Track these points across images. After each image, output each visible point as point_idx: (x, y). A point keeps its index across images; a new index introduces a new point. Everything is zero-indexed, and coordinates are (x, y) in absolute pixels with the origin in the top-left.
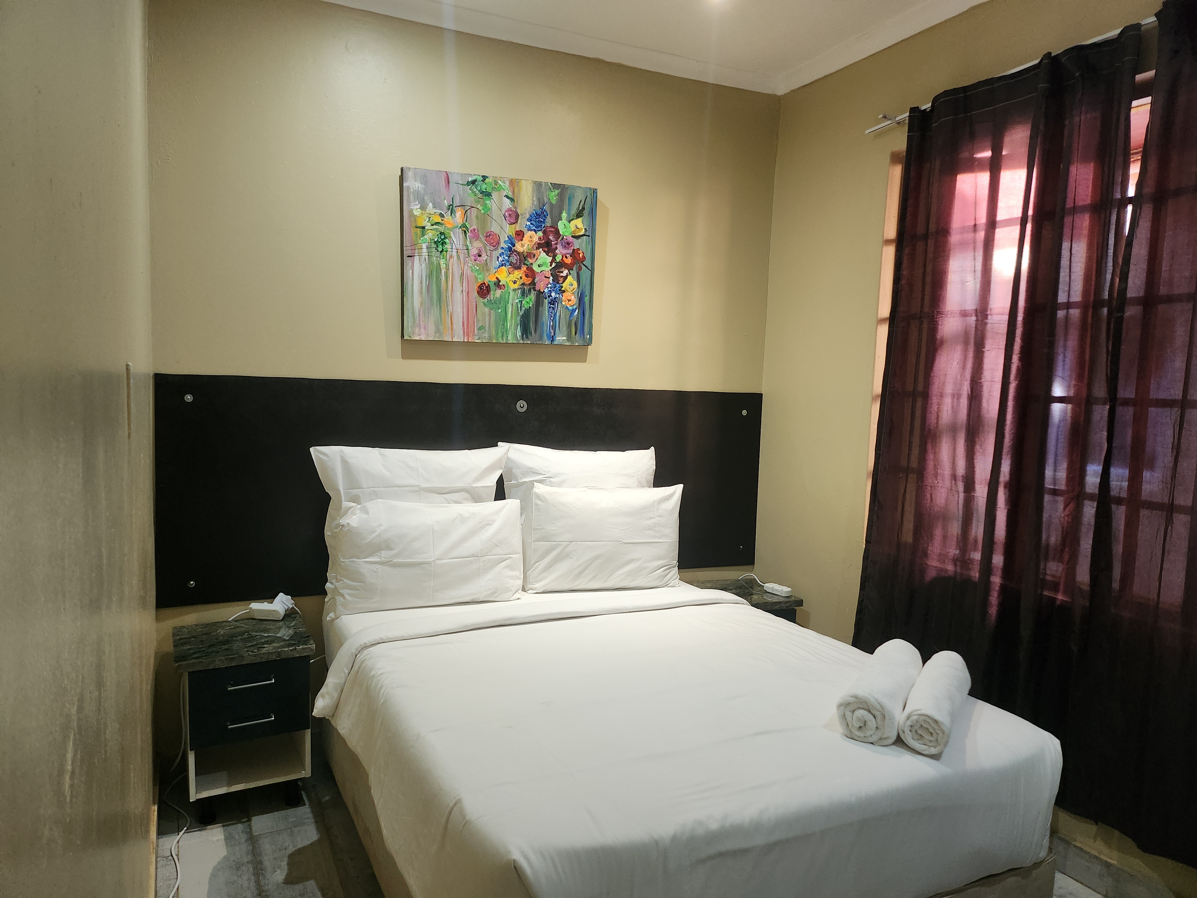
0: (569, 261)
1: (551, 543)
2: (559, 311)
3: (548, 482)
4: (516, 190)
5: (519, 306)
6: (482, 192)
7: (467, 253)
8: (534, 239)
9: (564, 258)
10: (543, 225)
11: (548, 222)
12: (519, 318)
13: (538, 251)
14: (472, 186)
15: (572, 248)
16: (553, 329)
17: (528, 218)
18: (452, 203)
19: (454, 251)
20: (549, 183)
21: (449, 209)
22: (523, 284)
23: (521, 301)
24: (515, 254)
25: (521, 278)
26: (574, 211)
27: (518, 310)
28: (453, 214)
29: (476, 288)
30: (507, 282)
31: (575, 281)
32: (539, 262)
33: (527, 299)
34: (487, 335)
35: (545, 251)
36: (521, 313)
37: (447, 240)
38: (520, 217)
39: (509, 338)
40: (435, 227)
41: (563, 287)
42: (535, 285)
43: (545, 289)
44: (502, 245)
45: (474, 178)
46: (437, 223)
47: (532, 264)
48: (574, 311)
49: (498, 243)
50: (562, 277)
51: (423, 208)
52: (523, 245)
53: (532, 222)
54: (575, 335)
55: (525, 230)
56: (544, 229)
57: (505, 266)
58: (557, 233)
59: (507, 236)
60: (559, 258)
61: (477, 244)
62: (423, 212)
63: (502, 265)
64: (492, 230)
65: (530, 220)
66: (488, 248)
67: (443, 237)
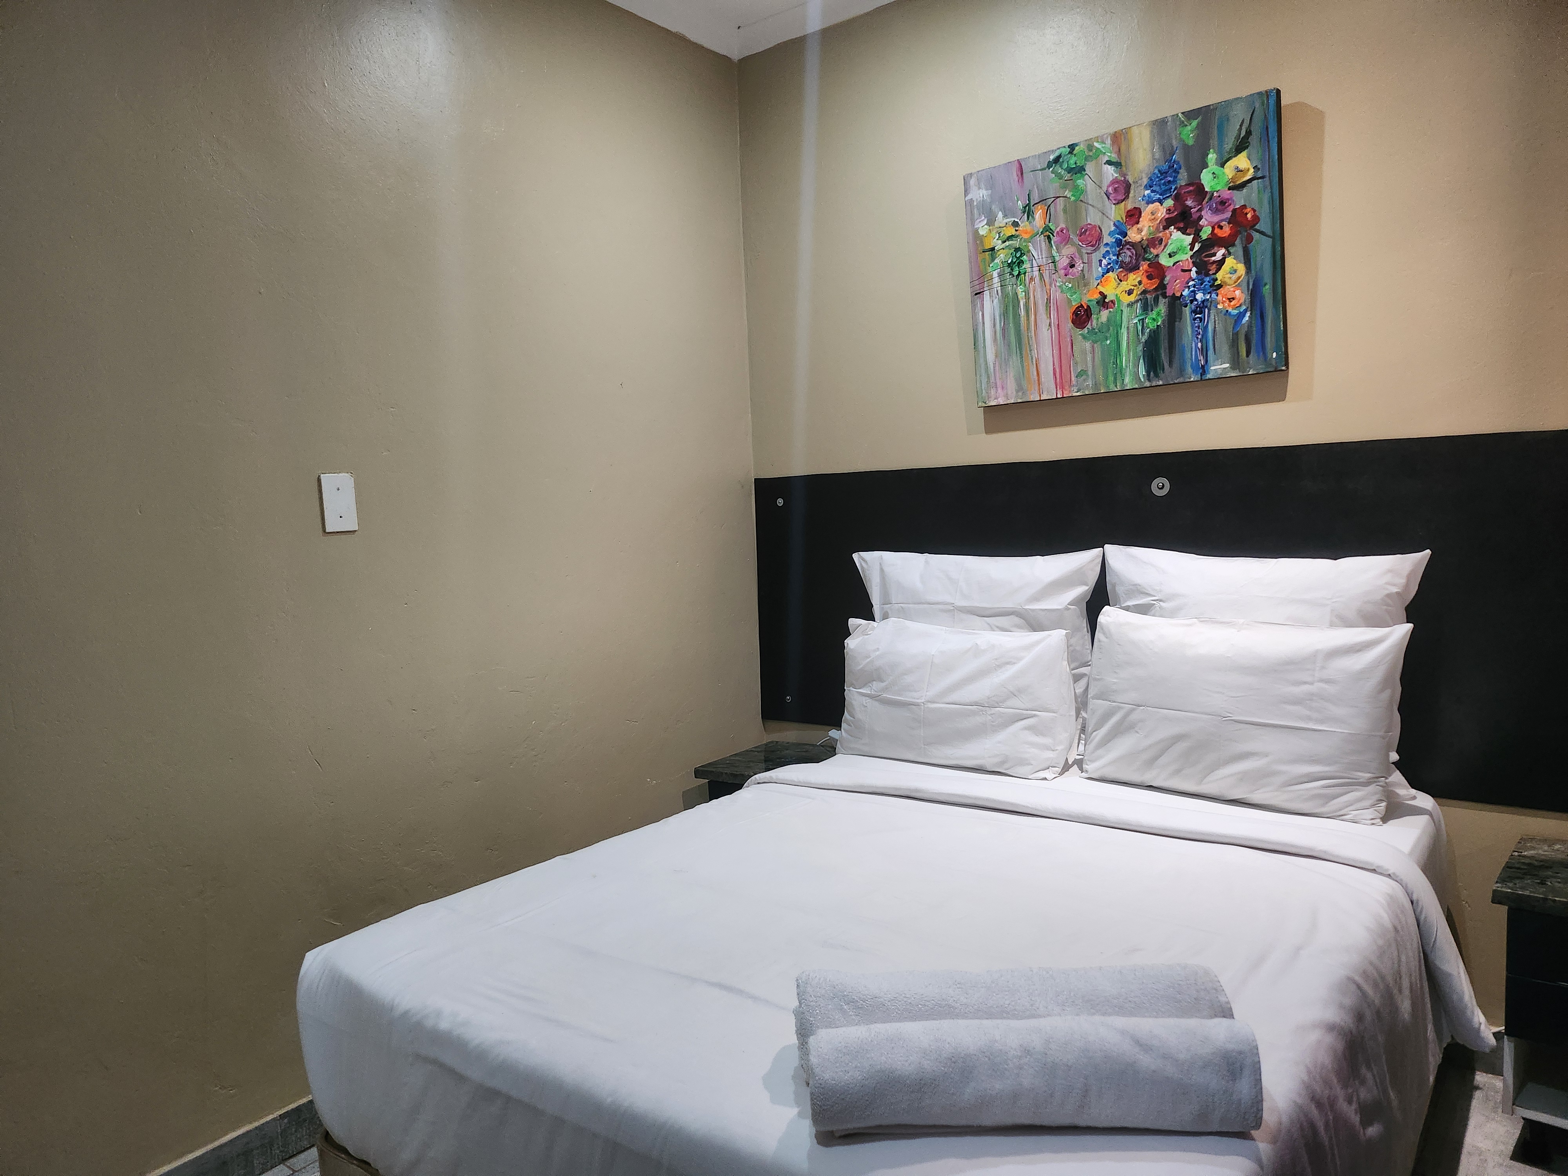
0: (1226, 231)
1: (1109, 703)
2: (1212, 321)
3: (1158, 608)
4: (1123, 148)
5: (1140, 328)
6: (1070, 170)
7: (1053, 268)
8: (1159, 215)
9: (1217, 231)
10: (1173, 187)
11: (1183, 178)
12: (1140, 347)
13: (1167, 231)
14: (1055, 166)
15: (1231, 208)
16: (1202, 354)
17: (1145, 183)
18: (1028, 202)
19: (1036, 269)
20: (1180, 114)
21: (1024, 212)
22: (1144, 292)
23: (1143, 319)
24: (1128, 249)
25: (1140, 283)
26: (1230, 143)
27: (1138, 335)
28: (1030, 217)
29: (1069, 315)
30: (1116, 295)
31: (1241, 262)
32: (1169, 249)
33: (1154, 314)
34: (1090, 383)
35: (1178, 229)
36: (1144, 339)
37: (1025, 257)
38: (1132, 187)
39: (1127, 380)
40: (1007, 243)
41: (1217, 279)
42: (1166, 289)
43: (1183, 291)
44: (1107, 239)
45: (1057, 154)
46: (1010, 238)
47: (1157, 256)
48: (1241, 315)
49: (1100, 238)
50: (1214, 262)
51: (991, 223)
52: (1140, 231)
53: (1154, 188)
54: (1248, 356)
55: (1142, 205)
56: (1176, 192)
57: (1113, 272)
58: (1200, 192)
59: (1112, 223)
60: (1206, 233)
61: (1068, 250)
62: (991, 227)
63: (1108, 272)
64: (1089, 222)
65: (1149, 186)
66: (1084, 251)
67: (1018, 255)
